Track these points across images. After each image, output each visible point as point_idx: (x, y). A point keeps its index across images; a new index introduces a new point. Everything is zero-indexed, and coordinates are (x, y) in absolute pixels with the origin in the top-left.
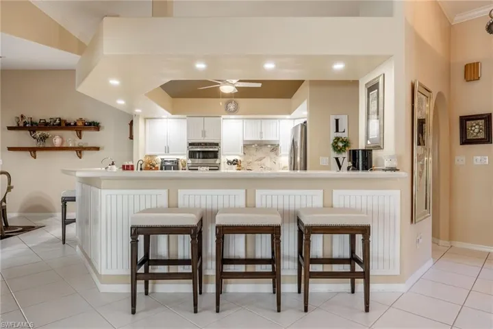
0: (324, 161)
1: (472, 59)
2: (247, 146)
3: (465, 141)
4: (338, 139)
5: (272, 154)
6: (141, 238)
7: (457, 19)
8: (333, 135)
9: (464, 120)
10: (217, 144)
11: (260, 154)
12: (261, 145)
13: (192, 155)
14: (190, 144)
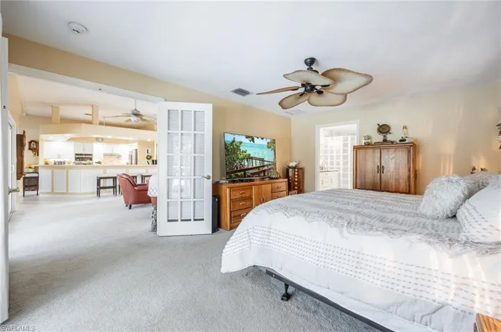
0: (143, 162)
4: (148, 156)
5: (117, 159)
10: (91, 155)
12: (111, 155)
13: (77, 159)
14: (76, 154)
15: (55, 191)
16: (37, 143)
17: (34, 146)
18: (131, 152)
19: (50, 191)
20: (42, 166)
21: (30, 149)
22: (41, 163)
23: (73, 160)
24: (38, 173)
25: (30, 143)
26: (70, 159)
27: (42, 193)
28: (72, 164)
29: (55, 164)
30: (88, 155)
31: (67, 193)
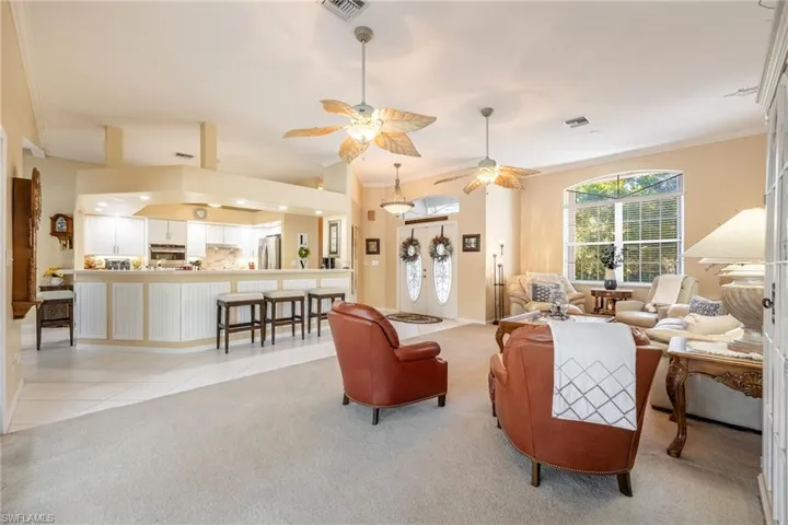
0: (293, 263)
1: (372, 209)
2: (209, 248)
3: (369, 253)
4: (302, 248)
5: (231, 256)
6: (224, 309)
7: (365, 185)
8: (300, 246)
9: (368, 241)
10: (183, 247)
11: (219, 257)
12: (222, 248)
13: (154, 256)
14: (153, 246)
15: (115, 337)
16: (69, 220)
17: (61, 225)
18: (264, 241)
19: (104, 337)
20: (80, 274)
21: (54, 233)
22: (79, 266)
23: (146, 259)
24: (71, 288)
25: (54, 219)
26: (139, 256)
27: (85, 341)
28: (144, 269)
29: (108, 267)
30: (176, 247)
31: (145, 342)
